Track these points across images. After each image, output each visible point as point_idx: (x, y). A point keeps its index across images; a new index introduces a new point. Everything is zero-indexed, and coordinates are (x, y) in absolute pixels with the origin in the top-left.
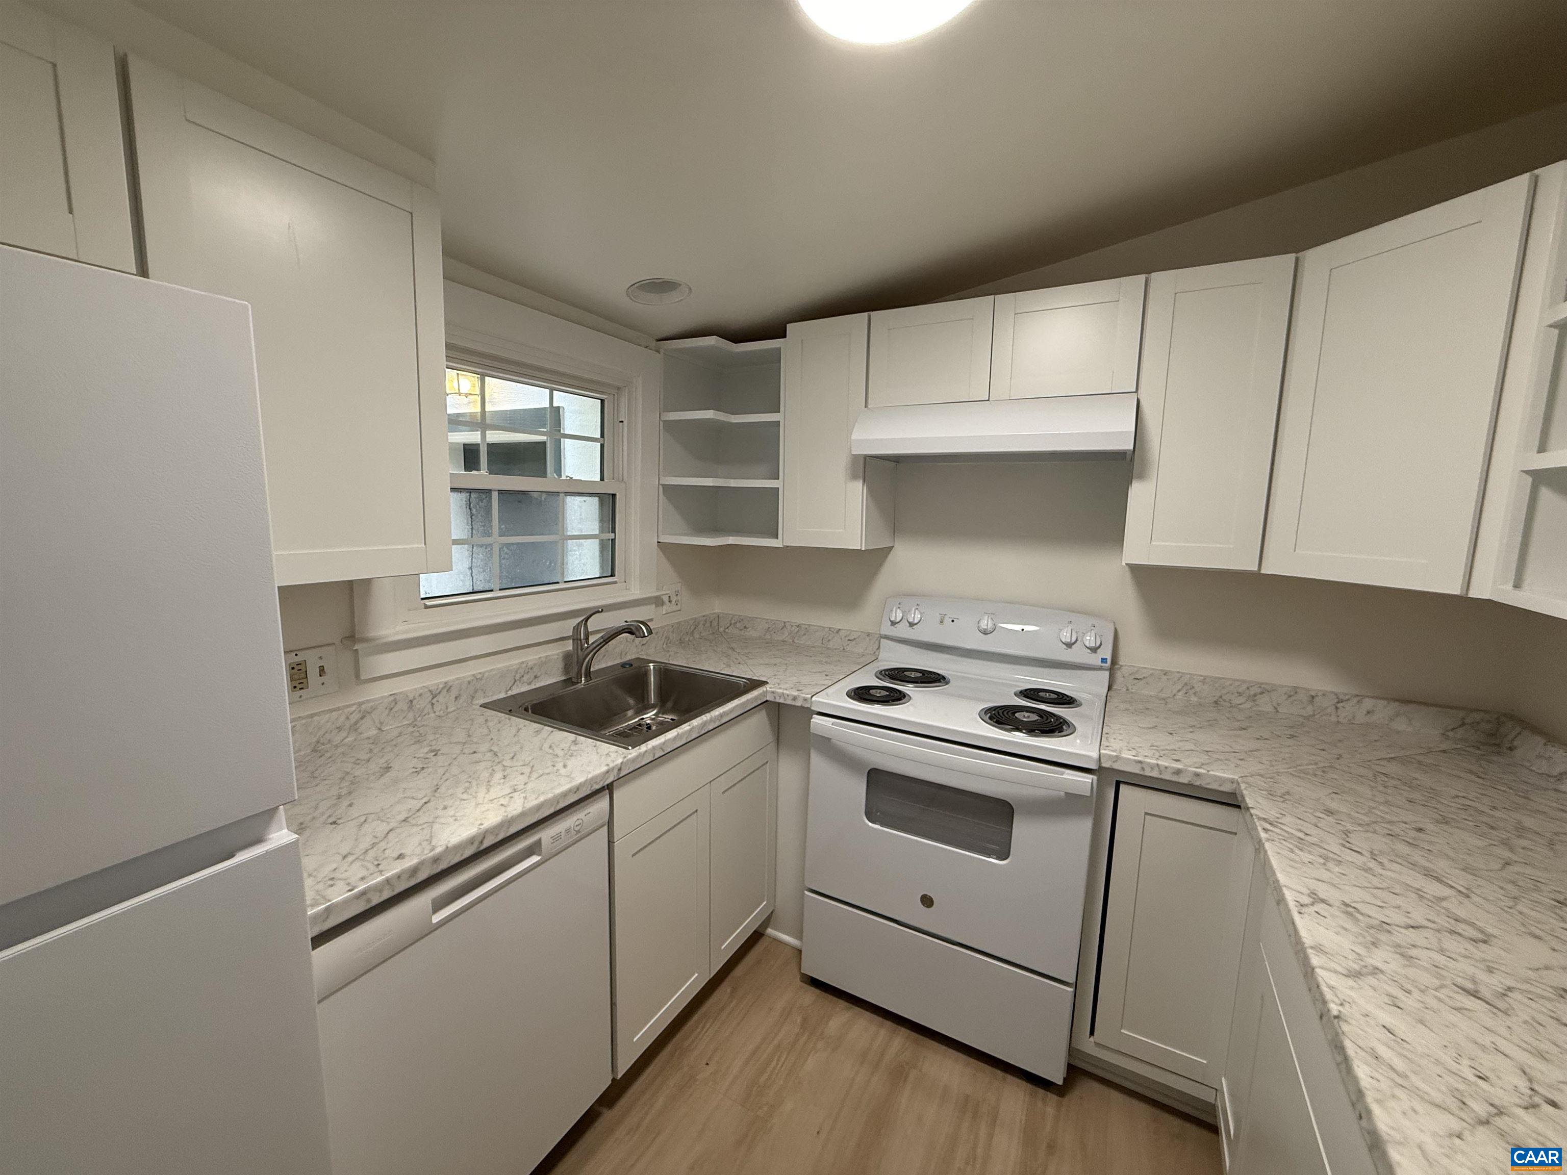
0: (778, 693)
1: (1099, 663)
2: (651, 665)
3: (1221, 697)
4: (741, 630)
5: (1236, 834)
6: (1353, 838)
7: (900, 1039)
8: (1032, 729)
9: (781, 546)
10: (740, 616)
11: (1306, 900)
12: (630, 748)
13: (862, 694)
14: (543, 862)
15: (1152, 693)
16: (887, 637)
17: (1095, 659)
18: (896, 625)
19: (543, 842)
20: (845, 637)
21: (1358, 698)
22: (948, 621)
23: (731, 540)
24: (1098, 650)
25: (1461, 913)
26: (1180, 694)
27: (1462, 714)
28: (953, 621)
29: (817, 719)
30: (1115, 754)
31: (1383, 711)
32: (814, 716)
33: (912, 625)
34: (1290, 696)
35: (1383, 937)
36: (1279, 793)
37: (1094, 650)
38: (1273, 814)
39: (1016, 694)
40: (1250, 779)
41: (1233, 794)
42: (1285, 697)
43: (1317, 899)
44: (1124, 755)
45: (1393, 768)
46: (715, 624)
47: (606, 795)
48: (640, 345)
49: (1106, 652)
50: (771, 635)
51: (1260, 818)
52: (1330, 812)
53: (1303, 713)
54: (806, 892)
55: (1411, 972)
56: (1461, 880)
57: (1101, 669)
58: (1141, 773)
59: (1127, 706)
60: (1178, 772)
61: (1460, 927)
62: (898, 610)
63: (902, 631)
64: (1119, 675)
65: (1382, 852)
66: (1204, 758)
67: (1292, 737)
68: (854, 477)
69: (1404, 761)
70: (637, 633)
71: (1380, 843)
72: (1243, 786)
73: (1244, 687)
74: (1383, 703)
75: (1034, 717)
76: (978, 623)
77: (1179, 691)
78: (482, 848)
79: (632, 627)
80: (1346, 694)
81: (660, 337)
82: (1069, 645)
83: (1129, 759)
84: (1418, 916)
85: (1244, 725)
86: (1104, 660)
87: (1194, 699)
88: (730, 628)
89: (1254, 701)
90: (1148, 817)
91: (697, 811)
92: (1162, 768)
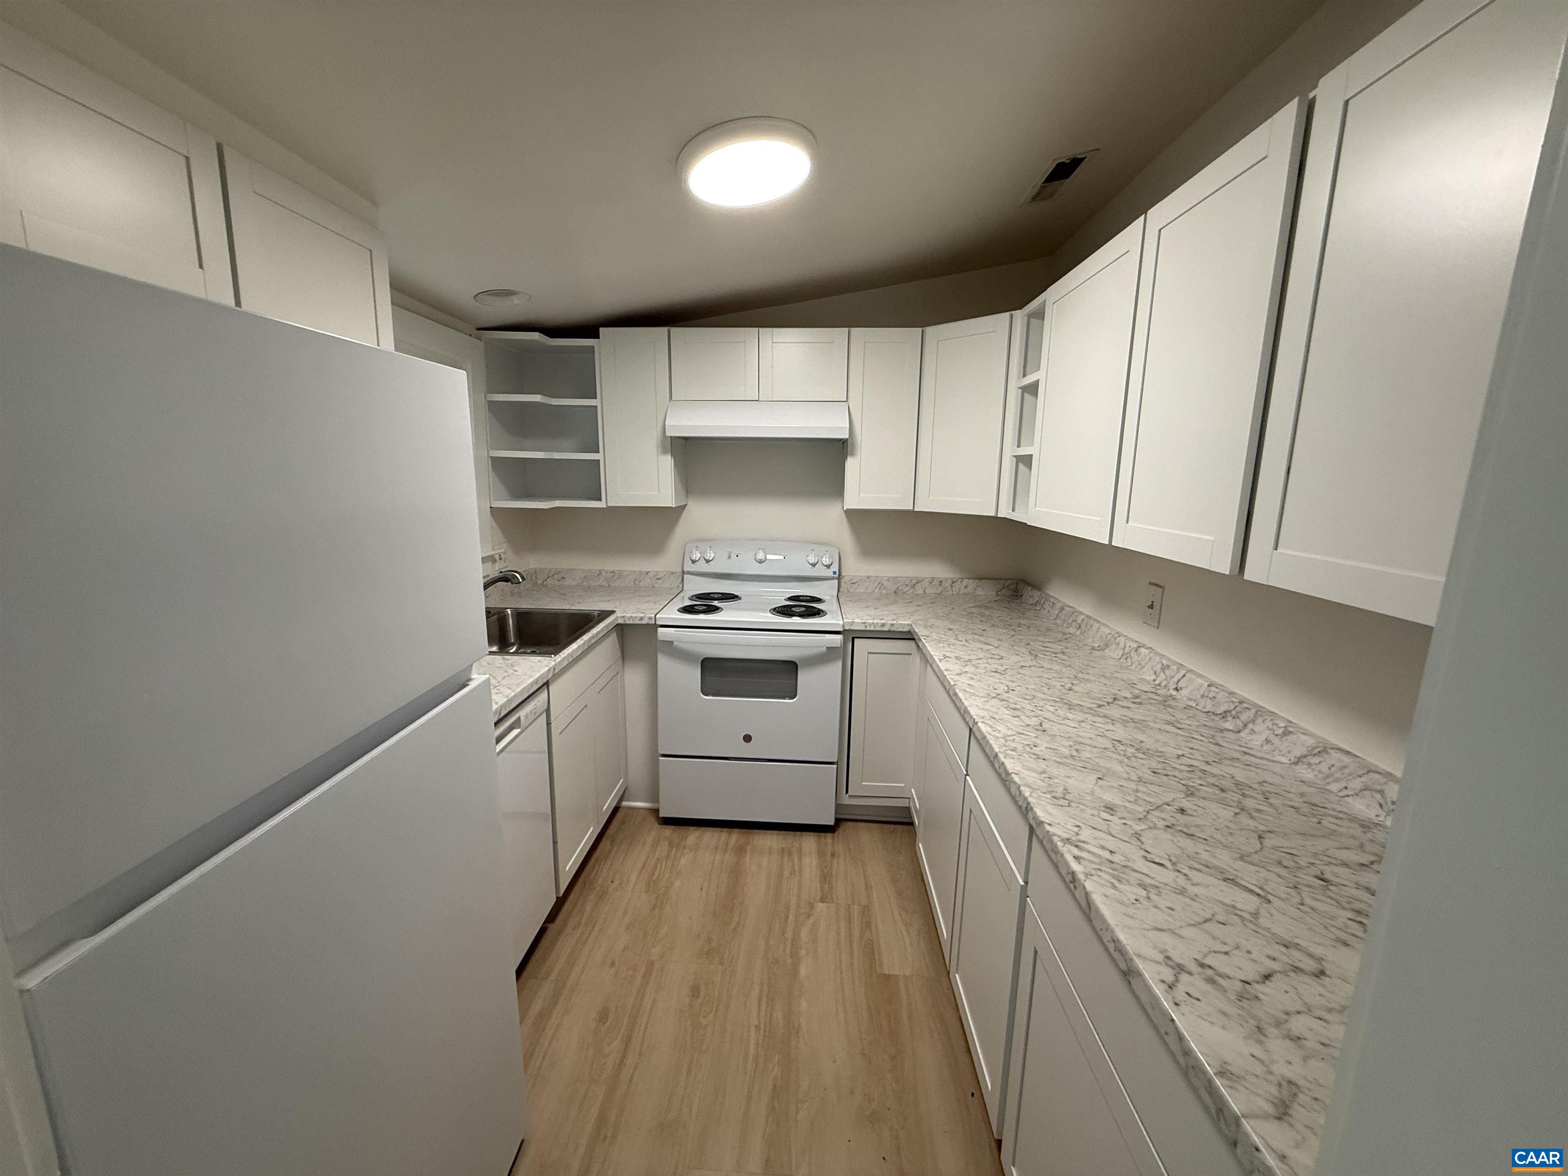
0: (627, 617)
1: (832, 574)
2: (508, 610)
3: (897, 588)
4: (559, 581)
5: (911, 654)
6: (959, 637)
7: (735, 836)
8: (802, 615)
9: (605, 506)
10: (557, 569)
11: (942, 658)
12: (553, 656)
13: (688, 610)
14: (522, 732)
15: (862, 591)
16: (689, 573)
17: (829, 573)
18: (696, 563)
19: (521, 718)
20: (654, 576)
21: (960, 580)
22: (733, 556)
23: (558, 503)
24: (831, 567)
25: (995, 653)
26: (877, 589)
27: (1003, 581)
28: (737, 556)
29: (660, 630)
30: (851, 621)
31: (972, 584)
32: (659, 629)
33: (708, 561)
34: (931, 583)
35: (969, 663)
36: (929, 625)
37: (828, 566)
38: (927, 633)
39: (785, 600)
40: (916, 622)
41: (909, 632)
42: (928, 584)
43: (945, 657)
44: (856, 621)
45: (974, 610)
46: (534, 577)
47: (544, 690)
48: (466, 334)
49: (835, 568)
50: (588, 582)
51: (922, 636)
52: (950, 629)
53: (936, 591)
54: (660, 758)
55: (978, 670)
56: (996, 643)
57: (833, 578)
58: (865, 629)
59: (850, 599)
60: (883, 625)
61: (994, 656)
62: (697, 552)
63: (702, 567)
64: (843, 581)
65: (970, 640)
66: (894, 617)
67: (932, 603)
68: (664, 452)
69: (980, 607)
70: (513, 580)
71: (970, 637)
72: (913, 625)
73: (908, 581)
74: (971, 581)
75: (803, 609)
76: (755, 555)
77: (876, 588)
78: (501, 717)
79: (507, 576)
80: (955, 578)
81: (479, 327)
82: (814, 565)
83: (858, 623)
84: (981, 656)
85: (910, 601)
86: (835, 573)
87: (884, 591)
88: (548, 580)
89: (914, 588)
90: (869, 655)
91: (586, 706)
92: (875, 624)
